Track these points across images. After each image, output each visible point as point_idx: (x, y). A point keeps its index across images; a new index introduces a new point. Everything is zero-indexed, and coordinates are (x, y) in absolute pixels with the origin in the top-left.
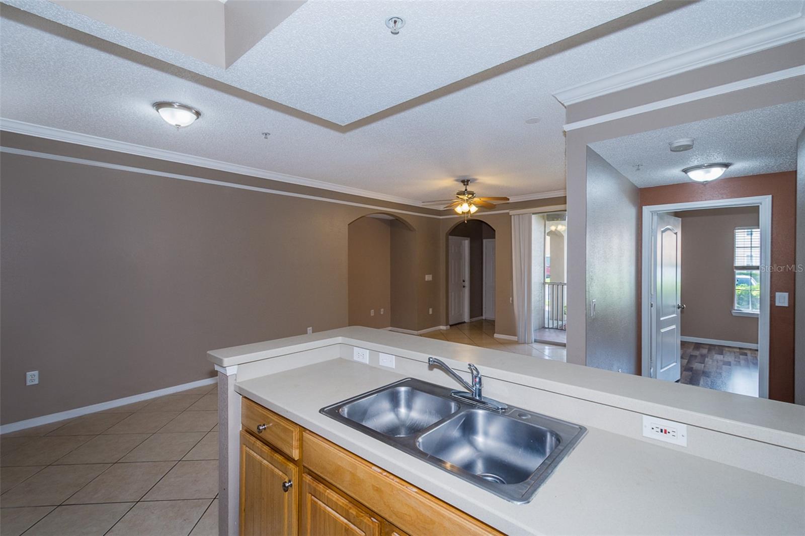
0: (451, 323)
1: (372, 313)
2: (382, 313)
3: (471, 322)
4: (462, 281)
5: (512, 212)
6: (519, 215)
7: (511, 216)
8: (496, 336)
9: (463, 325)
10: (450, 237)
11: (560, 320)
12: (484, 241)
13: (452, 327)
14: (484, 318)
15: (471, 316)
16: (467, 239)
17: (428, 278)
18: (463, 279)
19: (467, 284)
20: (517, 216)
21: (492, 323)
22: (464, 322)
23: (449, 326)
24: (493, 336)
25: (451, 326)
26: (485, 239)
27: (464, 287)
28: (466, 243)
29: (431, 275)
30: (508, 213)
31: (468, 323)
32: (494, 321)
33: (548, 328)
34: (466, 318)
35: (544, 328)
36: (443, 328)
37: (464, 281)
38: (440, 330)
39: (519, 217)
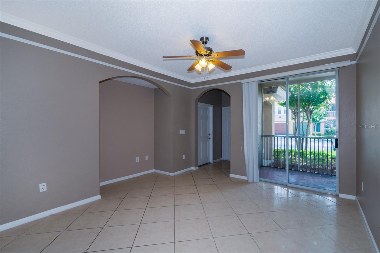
0: (199, 164)
1: (137, 159)
2: (147, 159)
3: (214, 163)
4: (208, 135)
5: (243, 81)
6: (248, 83)
7: (242, 84)
8: (231, 175)
9: (209, 165)
10: (199, 103)
11: (269, 159)
12: (223, 108)
13: (201, 167)
14: (223, 159)
15: (214, 158)
16: (211, 106)
17: (182, 132)
18: (209, 133)
19: (211, 137)
20: (247, 84)
21: (228, 163)
22: (210, 163)
23: (198, 167)
24: (229, 175)
25: (199, 166)
26: (223, 107)
27: (209, 138)
28: (211, 108)
29: (184, 130)
30: (240, 82)
31: (212, 163)
32: (229, 162)
33: (265, 166)
34: (211, 160)
35: (262, 166)
36: (193, 168)
37: (209, 135)
38: (191, 171)
39: (248, 85)
